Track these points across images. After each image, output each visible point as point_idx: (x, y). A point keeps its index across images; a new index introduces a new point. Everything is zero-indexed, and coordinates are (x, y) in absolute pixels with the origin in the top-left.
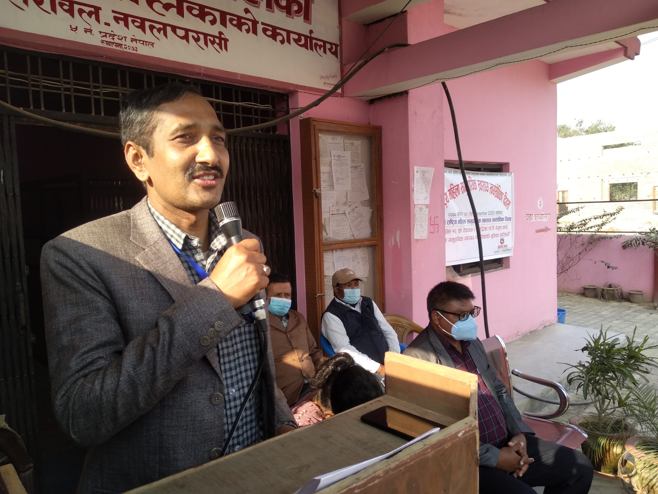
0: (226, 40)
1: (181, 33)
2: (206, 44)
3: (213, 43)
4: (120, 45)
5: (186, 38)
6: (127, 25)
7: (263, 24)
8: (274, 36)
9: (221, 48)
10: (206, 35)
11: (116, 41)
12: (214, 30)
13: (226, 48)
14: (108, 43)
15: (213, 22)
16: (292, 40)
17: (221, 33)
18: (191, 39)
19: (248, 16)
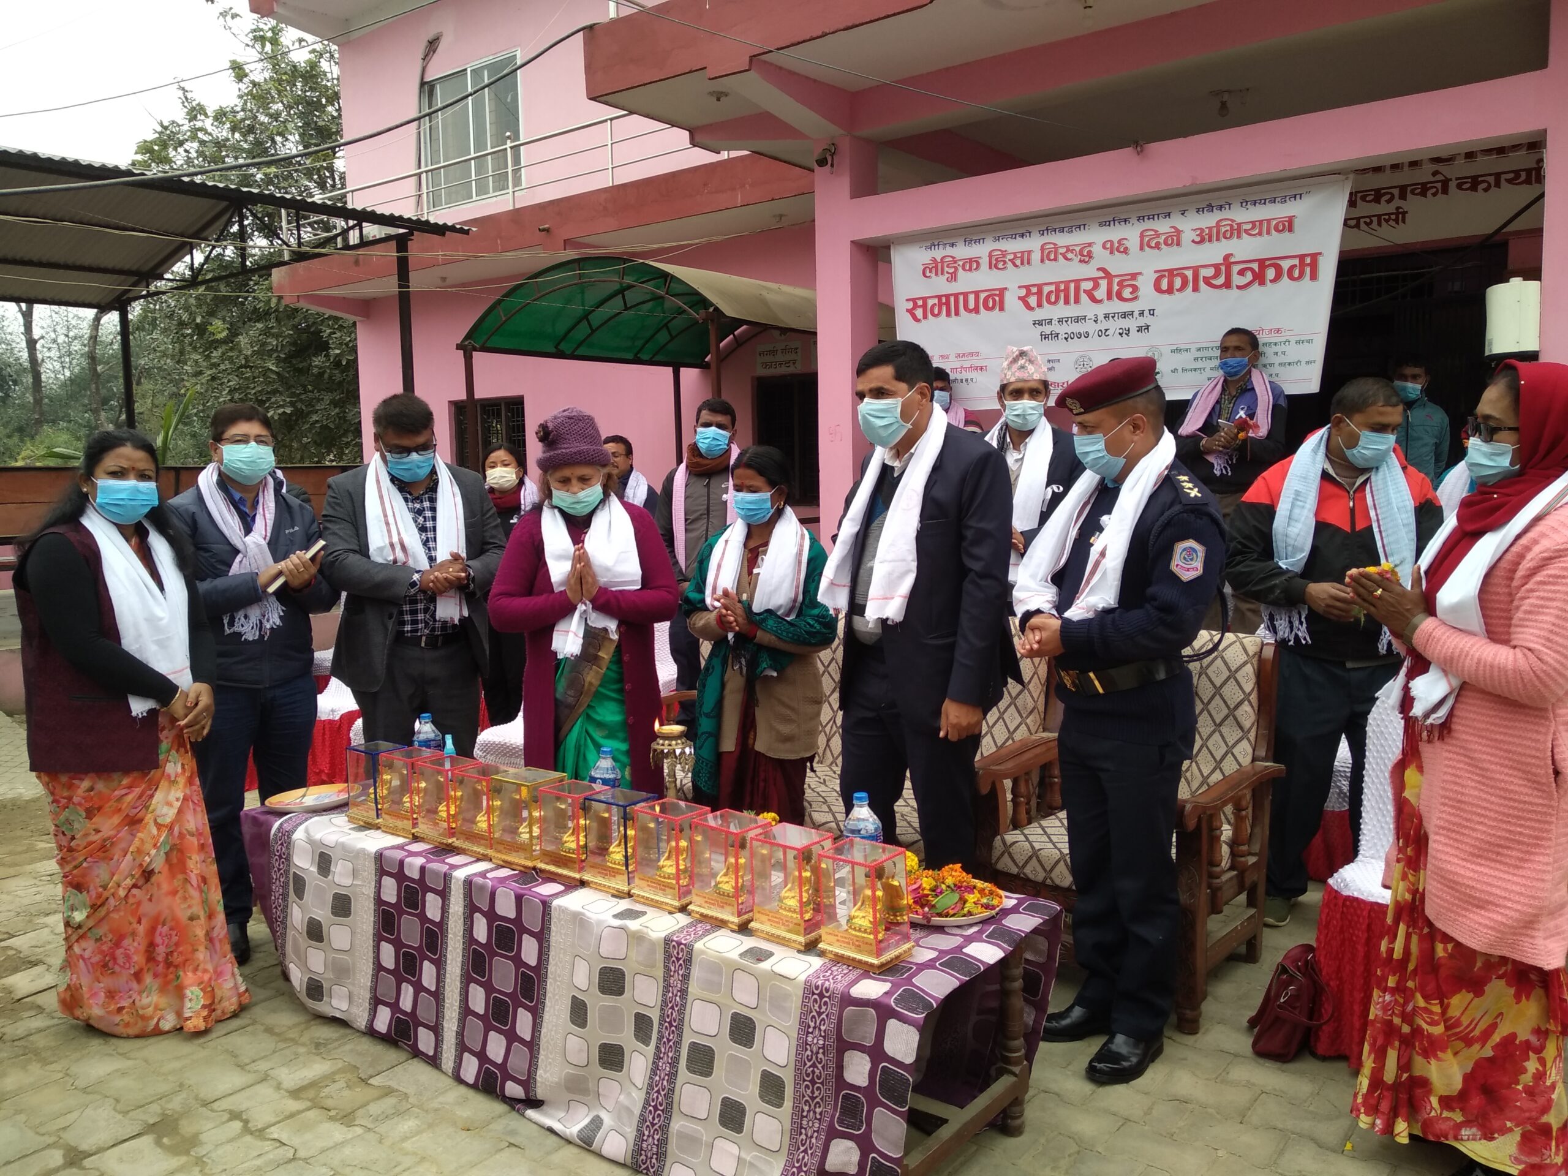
0: (1404, 213)
2: (1379, 224)
3: (1387, 221)
7: (1457, 179)
8: (1474, 188)
9: (1397, 223)
10: (1379, 216)
12: (1391, 208)
13: (1404, 221)
15: (1389, 201)
16: (1502, 182)
17: (1398, 208)
18: (1363, 225)
19: (1439, 177)
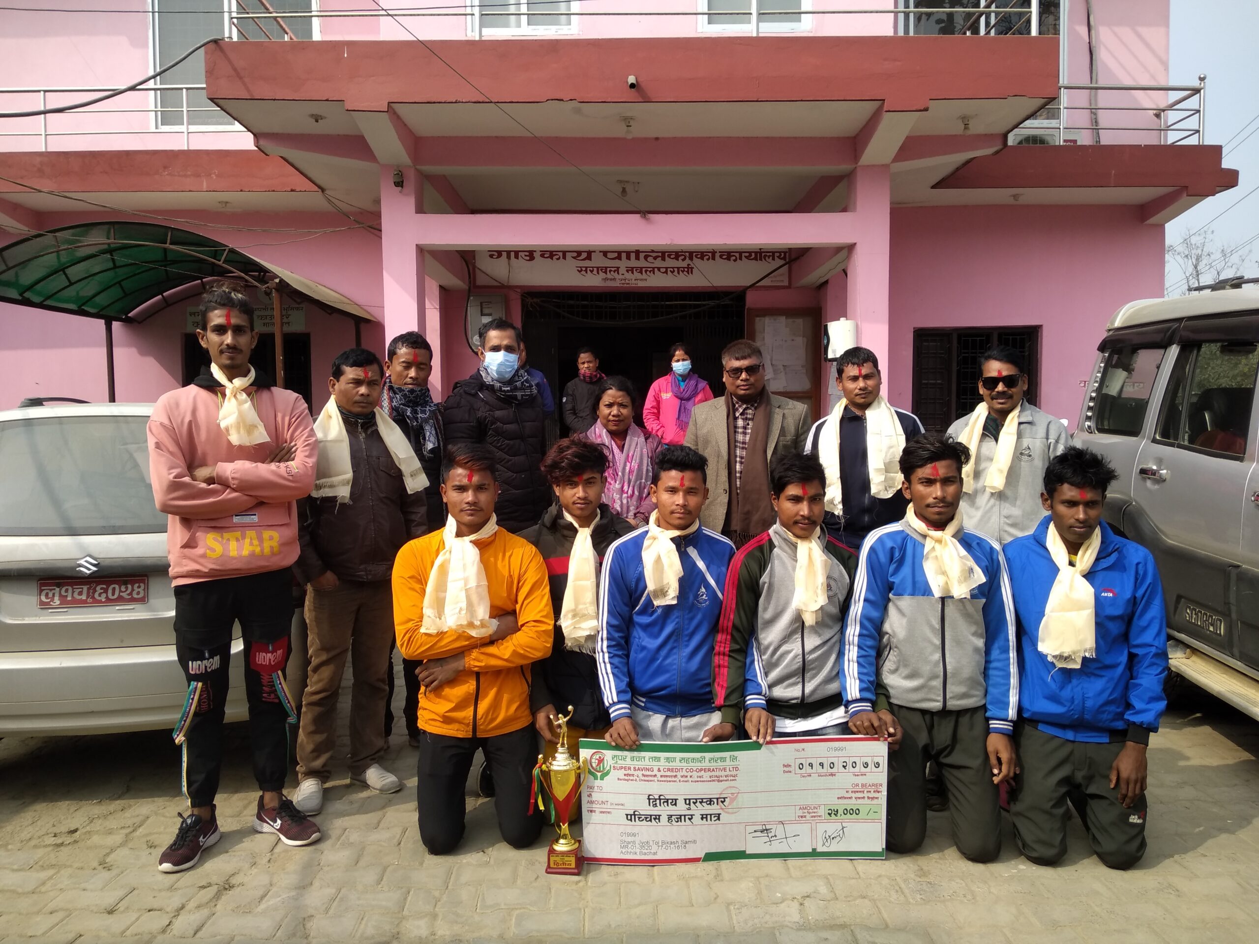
0: (692, 268)
1: (663, 270)
2: (679, 273)
3: (683, 272)
4: (629, 284)
5: (666, 272)
6: (633, 273)
7: (720, 252)
8: (728, 259)
9: (688, 274)
10: (678, 268)
11: (627, 282)
12: (684, 264)
13: (692, 273)
14: (623, 284)
15: (683, 260)
16: (743, 258)
17: (689, 265)
18: (669, 272)
19: (709, 250)
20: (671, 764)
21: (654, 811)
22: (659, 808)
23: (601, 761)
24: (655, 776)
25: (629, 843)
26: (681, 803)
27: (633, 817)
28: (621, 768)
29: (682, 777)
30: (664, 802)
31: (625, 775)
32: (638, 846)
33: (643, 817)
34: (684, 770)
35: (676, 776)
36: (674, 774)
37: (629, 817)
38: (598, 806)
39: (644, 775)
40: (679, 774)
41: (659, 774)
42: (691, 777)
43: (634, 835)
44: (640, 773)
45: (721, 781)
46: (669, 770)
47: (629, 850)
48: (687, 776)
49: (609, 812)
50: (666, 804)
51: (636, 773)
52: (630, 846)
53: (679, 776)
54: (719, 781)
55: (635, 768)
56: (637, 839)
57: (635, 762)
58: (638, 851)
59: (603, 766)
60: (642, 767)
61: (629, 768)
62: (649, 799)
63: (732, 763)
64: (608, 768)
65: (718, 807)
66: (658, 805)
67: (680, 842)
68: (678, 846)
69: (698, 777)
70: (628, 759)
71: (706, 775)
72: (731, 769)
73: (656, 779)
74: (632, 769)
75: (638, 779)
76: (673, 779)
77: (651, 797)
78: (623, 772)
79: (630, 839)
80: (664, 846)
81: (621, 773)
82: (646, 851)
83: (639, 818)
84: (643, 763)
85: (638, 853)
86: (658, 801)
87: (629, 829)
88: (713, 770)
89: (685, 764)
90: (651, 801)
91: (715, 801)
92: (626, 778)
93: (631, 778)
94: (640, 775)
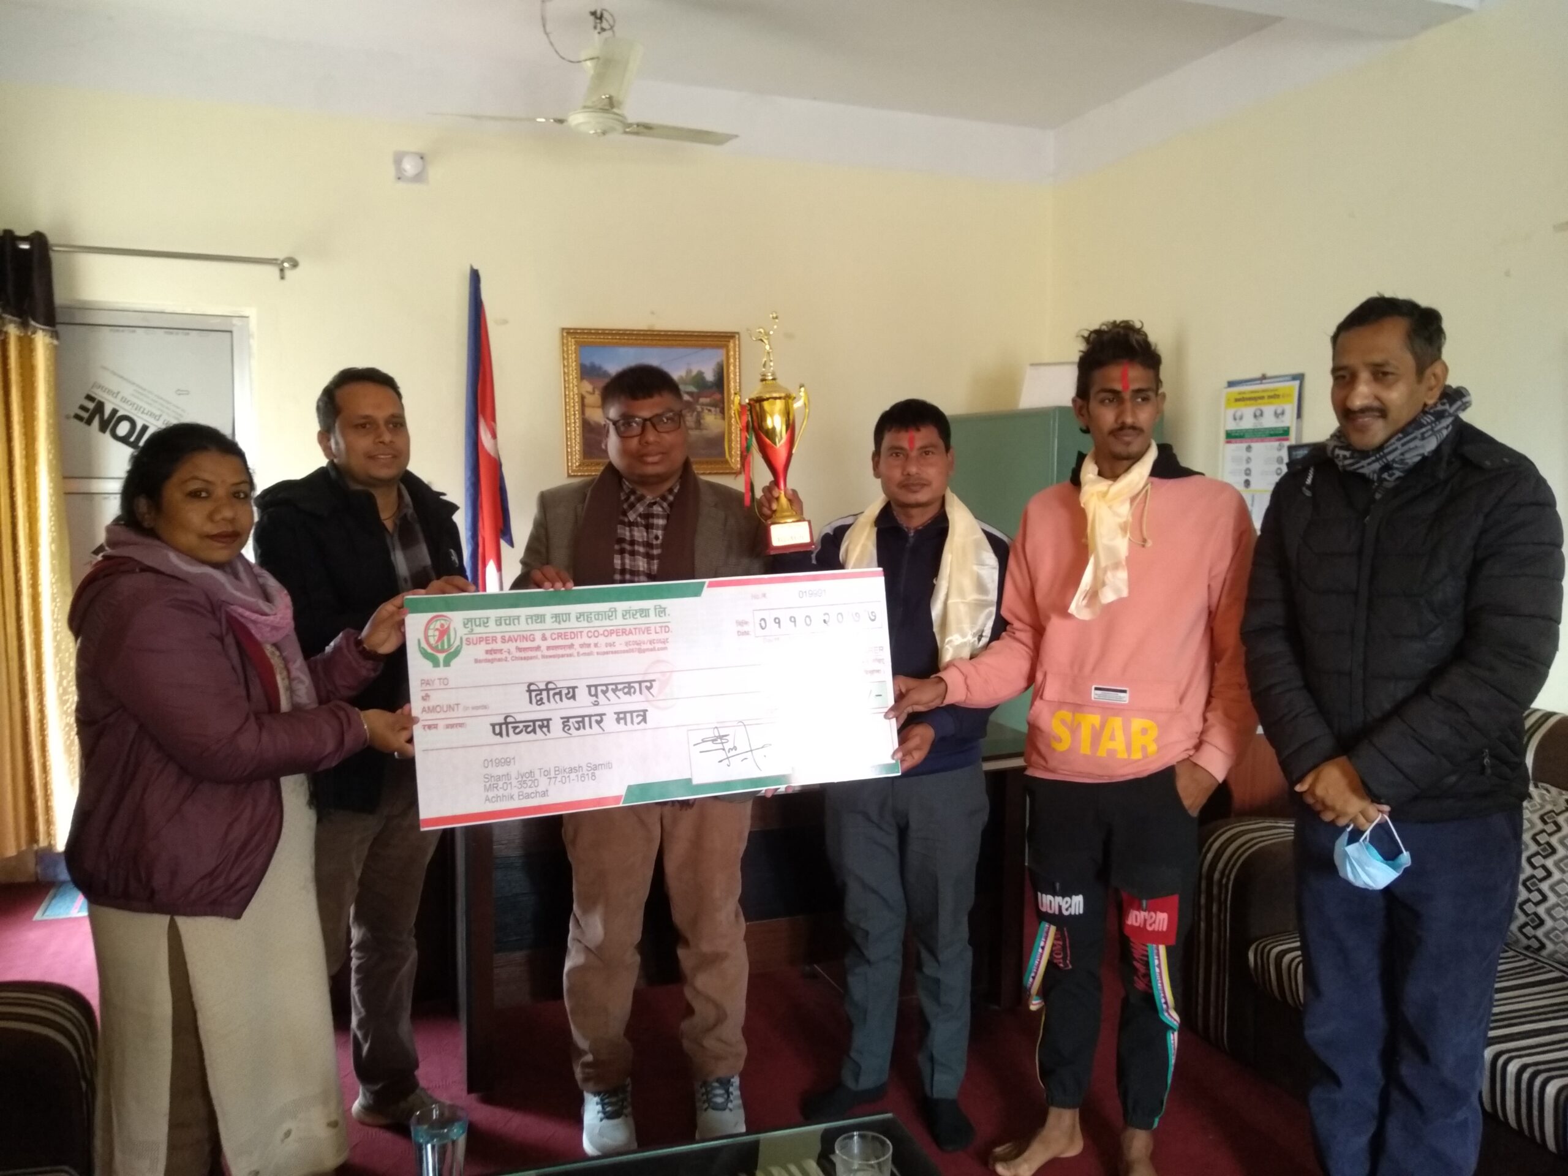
20: (563, 625)
21: (537, 713)
22: (546, 706)
23: (444, 632)
24: (538, 648)
25: (499, 778)
26: (582, 693)
27: (504, 727)
28: (480, 640)
29: (582, 646)
30: (555, 694)
31: (487, 652)
32: (514, 782)
33: (521, 725)
34: (584, 634)
35: (571, 646)
36: (568, 642)
37: (497, 729)
38: (442, 715)
39: (519, 649)
40: (577, 642)
41: (544, 645)
42: (596, 645)
43: (507, 762)
44: (512, 646)
45: (644, 651)
46: (560, 636)
47: (501, 792)
48: (589, 645)
49: (461, 725)
50: (557, 697)
51: (505, 646)
52: (500, 784)
53: (577, 646)
54: (641, 651)
55: (503, 638)
56: (513, 770)
57: (504, 628)
58: (515, 792)
59: (449, 640)
60: (516, 634)
61: (494, 640)
62: (530, 691)
63: (658, 619)
64: (457, 643)
65: (641, 698)
66: (545, 700)
67: (585, 768)
68: (583, 776)
69: (607, 645)
70: (492, 623)
71: (620, 641)
72: (658, 630)
73: (539, 653)
74: (499, 640)
75: (509, 657)
76: (568, 651)
77: (533, 687)
78: (484, 646)
79: (500, 771)
80: (559, 779)
81: (480, 650)
82: (529, 790)
83: (515, 728)
84: (517, 628)
85: (516, 797)
86: (545, 694)
87: (498, 753)
88: (631, 632)
89: (585, 624)
90: (534, 694)
91: (637, 686)
92: (490, 657)
93: (498, 656)
94: (513, 650)
